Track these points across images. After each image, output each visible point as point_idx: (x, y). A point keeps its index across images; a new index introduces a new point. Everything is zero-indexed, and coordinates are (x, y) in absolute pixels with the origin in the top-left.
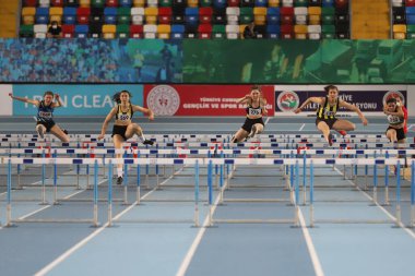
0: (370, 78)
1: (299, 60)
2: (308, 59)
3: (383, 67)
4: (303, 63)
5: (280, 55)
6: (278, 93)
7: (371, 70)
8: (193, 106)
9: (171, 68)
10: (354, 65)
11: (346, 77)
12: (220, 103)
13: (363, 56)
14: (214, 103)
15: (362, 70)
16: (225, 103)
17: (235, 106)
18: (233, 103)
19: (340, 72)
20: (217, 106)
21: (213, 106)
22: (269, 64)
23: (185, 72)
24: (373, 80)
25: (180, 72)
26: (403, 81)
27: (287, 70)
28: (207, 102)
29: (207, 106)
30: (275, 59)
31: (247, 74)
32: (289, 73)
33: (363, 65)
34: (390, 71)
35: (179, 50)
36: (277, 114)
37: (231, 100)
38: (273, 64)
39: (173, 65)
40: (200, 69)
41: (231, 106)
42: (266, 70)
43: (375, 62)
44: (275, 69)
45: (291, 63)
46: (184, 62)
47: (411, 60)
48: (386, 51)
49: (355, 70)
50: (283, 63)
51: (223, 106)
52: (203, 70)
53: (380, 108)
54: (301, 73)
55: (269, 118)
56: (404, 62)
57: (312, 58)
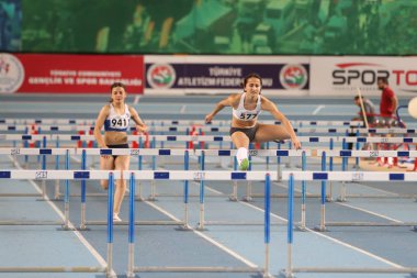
0: (255, 47)
1: (167, 24)
2: (179, 23)
3: (271, 34)
4: (173, 28)
5: (144, 17)
6: (148, 65)
7: (257, 38)
8: (42, 81)
9: (6, 32)
10: (236, 31)
11: (225, 46)
12: (75, 78)
13: (248, 20)
14: (69, 77)
15: (246, 37)
16: (82, 77)
17: (94, 81)
18: (92, 77)
19: (219, 40)
20: (71, 81)
21: (67, 81)
22: (130, 29)
23: (24, 37)
24: (259, 50)
25: (18, 37)
26: (295, 51)
27: (153, 36)
28: (58, 76)
29: (59, 81)
30: (138, 23)
31: (102, 41)
32: (155, 40)
33: (247, 32)
34: (280, 39)
35: (17, 9)
36: (147, 92)
37: (89, 73)
38: (135, 29)
39: (10, 28)
40: (44, 34)
41: (89, 82)
42: (126, 36)
43: (262, 27)
44: (138, 35)
45: (158, 28)
46: (23, 25)
47: (305, 26)
48: (274, 14)
49: (237, 38)
50: (148, 28)
51: (79, 81)
52: (48, 36)
53: (277, 85)
54: (170, 41)
55: (138, 97)
56: (297, 27)
57: (184, 21)
